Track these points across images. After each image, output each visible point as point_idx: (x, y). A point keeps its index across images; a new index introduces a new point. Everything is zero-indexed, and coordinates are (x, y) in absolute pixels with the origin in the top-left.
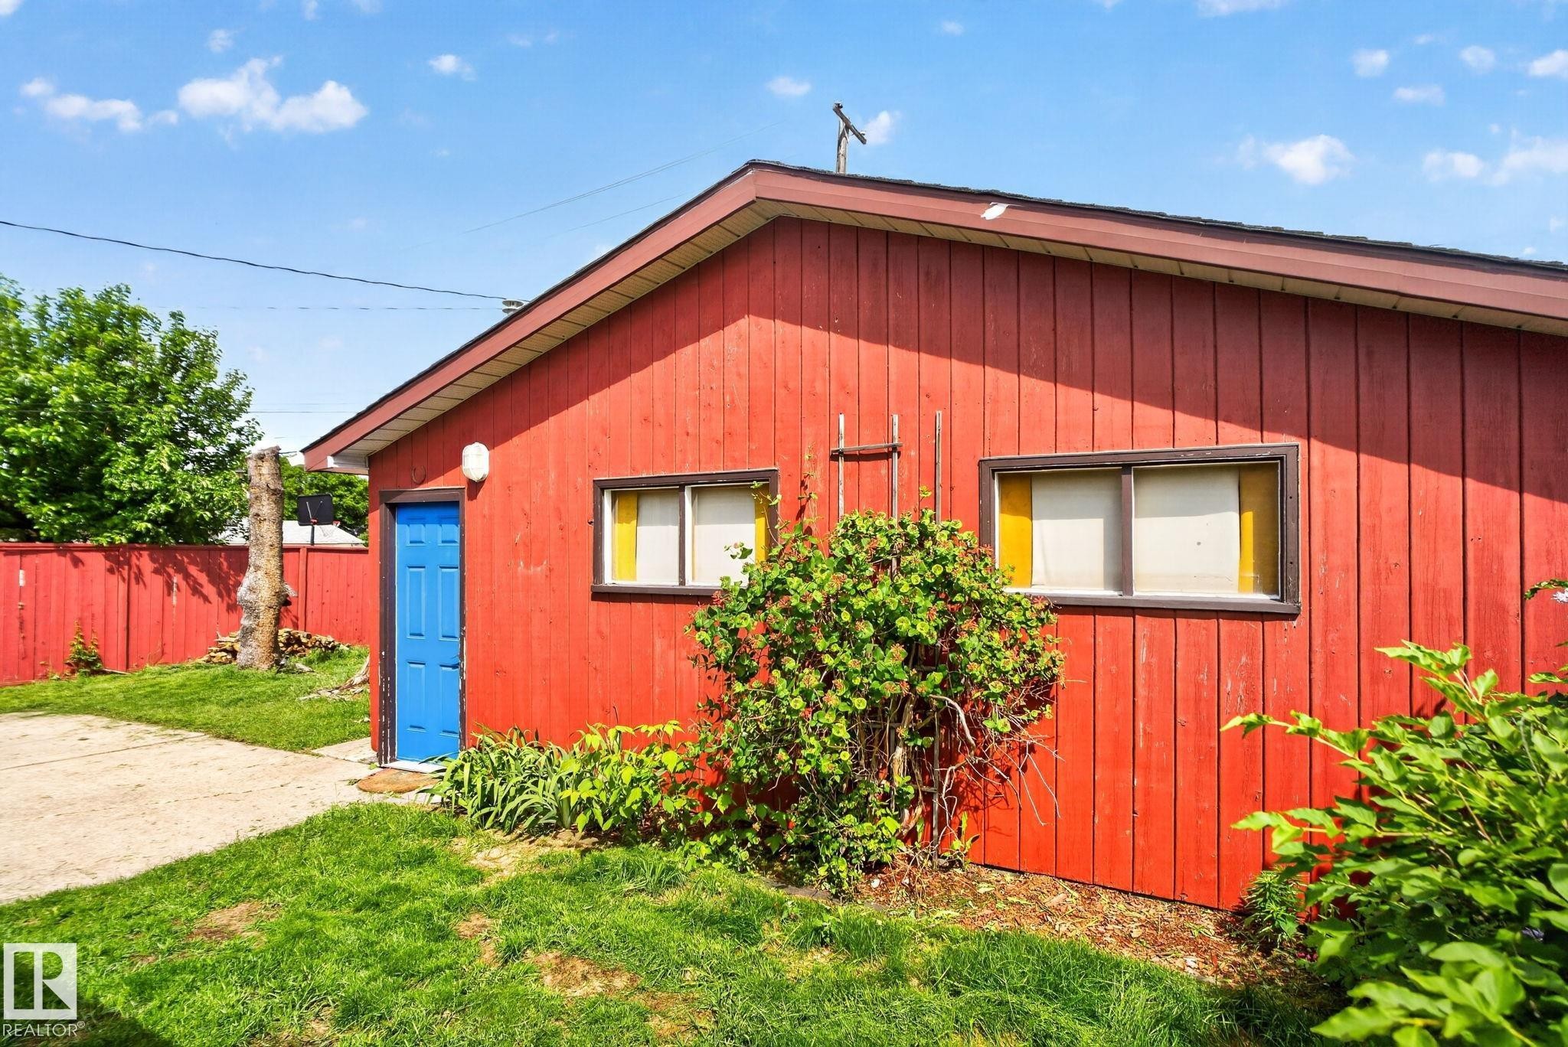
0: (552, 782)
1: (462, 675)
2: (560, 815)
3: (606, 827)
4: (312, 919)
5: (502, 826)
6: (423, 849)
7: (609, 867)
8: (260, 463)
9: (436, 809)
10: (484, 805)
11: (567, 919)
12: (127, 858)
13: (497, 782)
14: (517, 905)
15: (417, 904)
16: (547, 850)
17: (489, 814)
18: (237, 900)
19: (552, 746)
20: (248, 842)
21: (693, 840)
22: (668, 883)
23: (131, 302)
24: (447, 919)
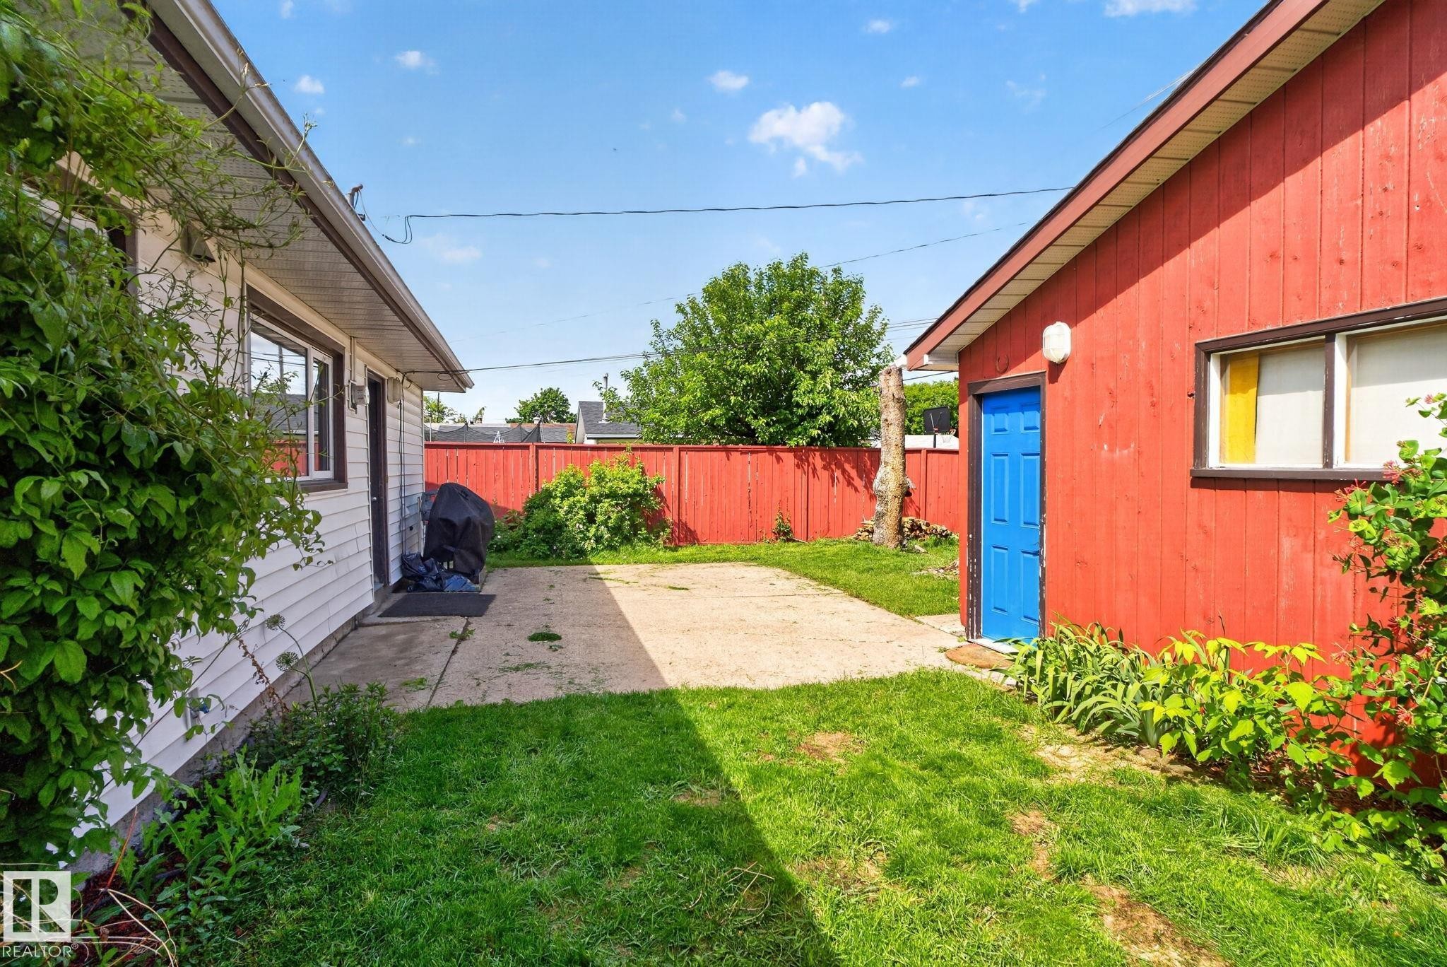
0: (1134, 688)
1: (1041, 562)
2: (1143, 728)
3: (1202, 757)
4: (884, 763)
5: (1076, 724)
6: (991, 726)
7: (1203, 808)
8: (888, 377)
9: (1010, 691)
10: (1055, 698)
11: (1141, 855)
12: (775, 674)
13: (1071, 676)
14: (1081, 817)
15: (976, 780)
16: (1124, 764)
17: (1060, 709)
18: (836, 729)
19: (1138, 650)
20: (852, 682)
21: (1339, 810)
22: (1292, 856)
23: (809, 266)
24: (1003, 807)
